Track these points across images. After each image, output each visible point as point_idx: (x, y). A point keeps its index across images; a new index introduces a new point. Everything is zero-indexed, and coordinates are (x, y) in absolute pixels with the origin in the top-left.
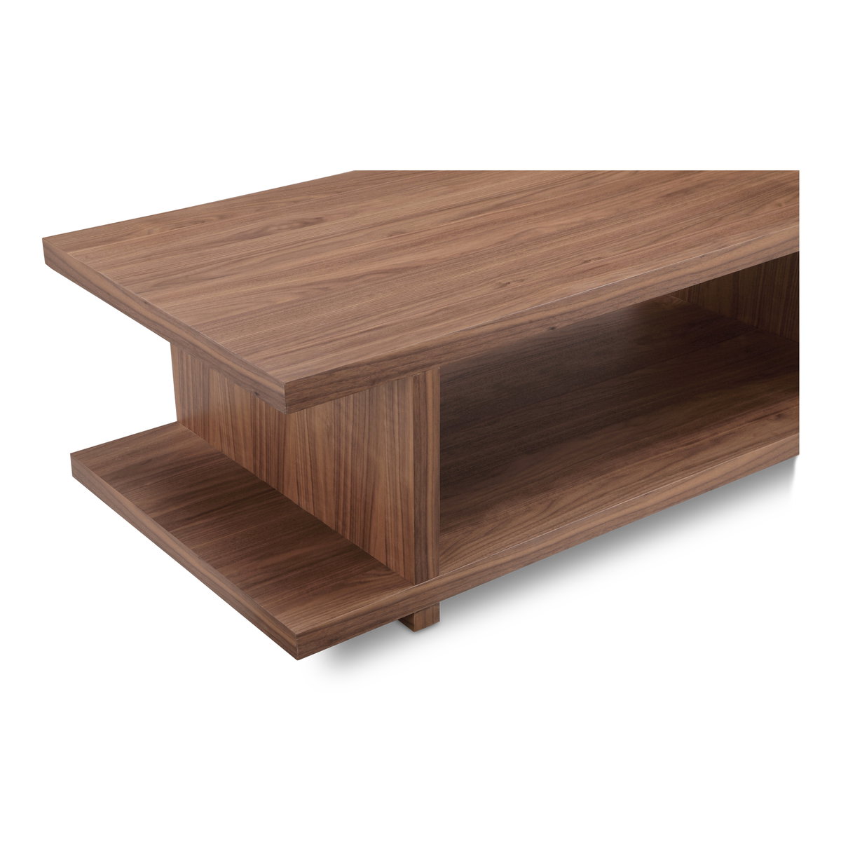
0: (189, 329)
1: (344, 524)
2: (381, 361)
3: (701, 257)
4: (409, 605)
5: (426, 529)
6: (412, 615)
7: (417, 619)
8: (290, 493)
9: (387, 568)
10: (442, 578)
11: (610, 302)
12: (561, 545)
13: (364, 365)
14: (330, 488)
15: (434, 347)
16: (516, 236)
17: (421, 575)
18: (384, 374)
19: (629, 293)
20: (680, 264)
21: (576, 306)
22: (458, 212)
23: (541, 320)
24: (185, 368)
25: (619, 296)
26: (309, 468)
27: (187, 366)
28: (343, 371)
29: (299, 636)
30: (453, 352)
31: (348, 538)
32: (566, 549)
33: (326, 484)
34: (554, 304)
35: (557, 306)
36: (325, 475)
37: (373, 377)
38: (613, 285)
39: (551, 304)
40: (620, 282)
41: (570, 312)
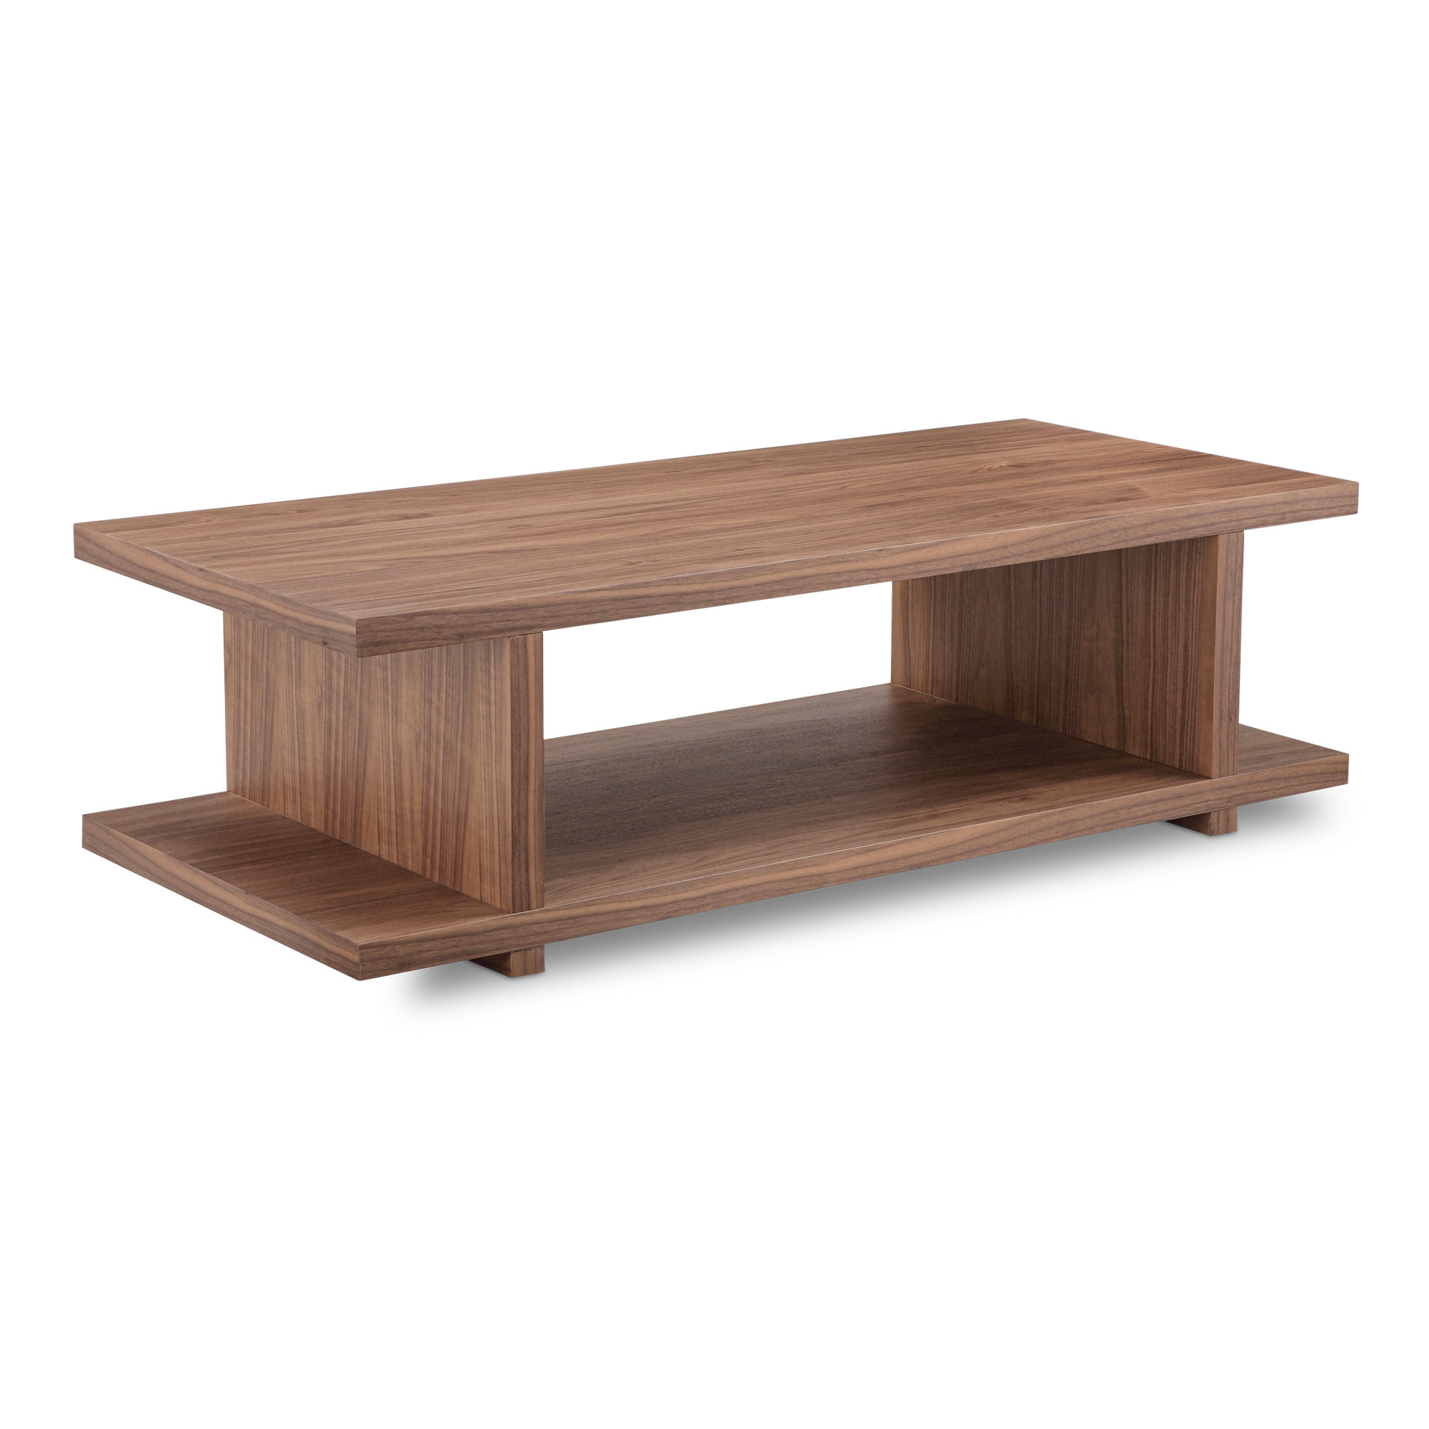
0: (251, 588)
1: (433, 862)
2: (471, 612)
3: (878, 551)
4: (504, 939)
5: (527, 841)
6: (509, 954)
7: (515, 961)
8: (370, 844)
9: (481, 902)
10: (547, 911)
11: (759, 587)
12: (709, 901)
13: (450, 614)
14: (418, 817)
15: (536, 607)
16: (665, 531)
17: (521, 902)
18: (475, 629)
19: (785, 580)
20: (850, 556)
21: (716, 586)
22: (602, 513)
23: (672, 595)
24: (243, 710)
25: (771, 583)
26: (393, 798)
27: (245, 707)
28: (426, 617)
29: (362, 947)
30: (560, 616)
31: (437, 880)
32: (715, 908)
33: (412, 812)
34: (688, 578)
35: (690, 582)
36: (412, 800)
37: (462, 630)
38: (764, 567)
39: (682, 578)
40: (774, 565)
41: (708, 592)
